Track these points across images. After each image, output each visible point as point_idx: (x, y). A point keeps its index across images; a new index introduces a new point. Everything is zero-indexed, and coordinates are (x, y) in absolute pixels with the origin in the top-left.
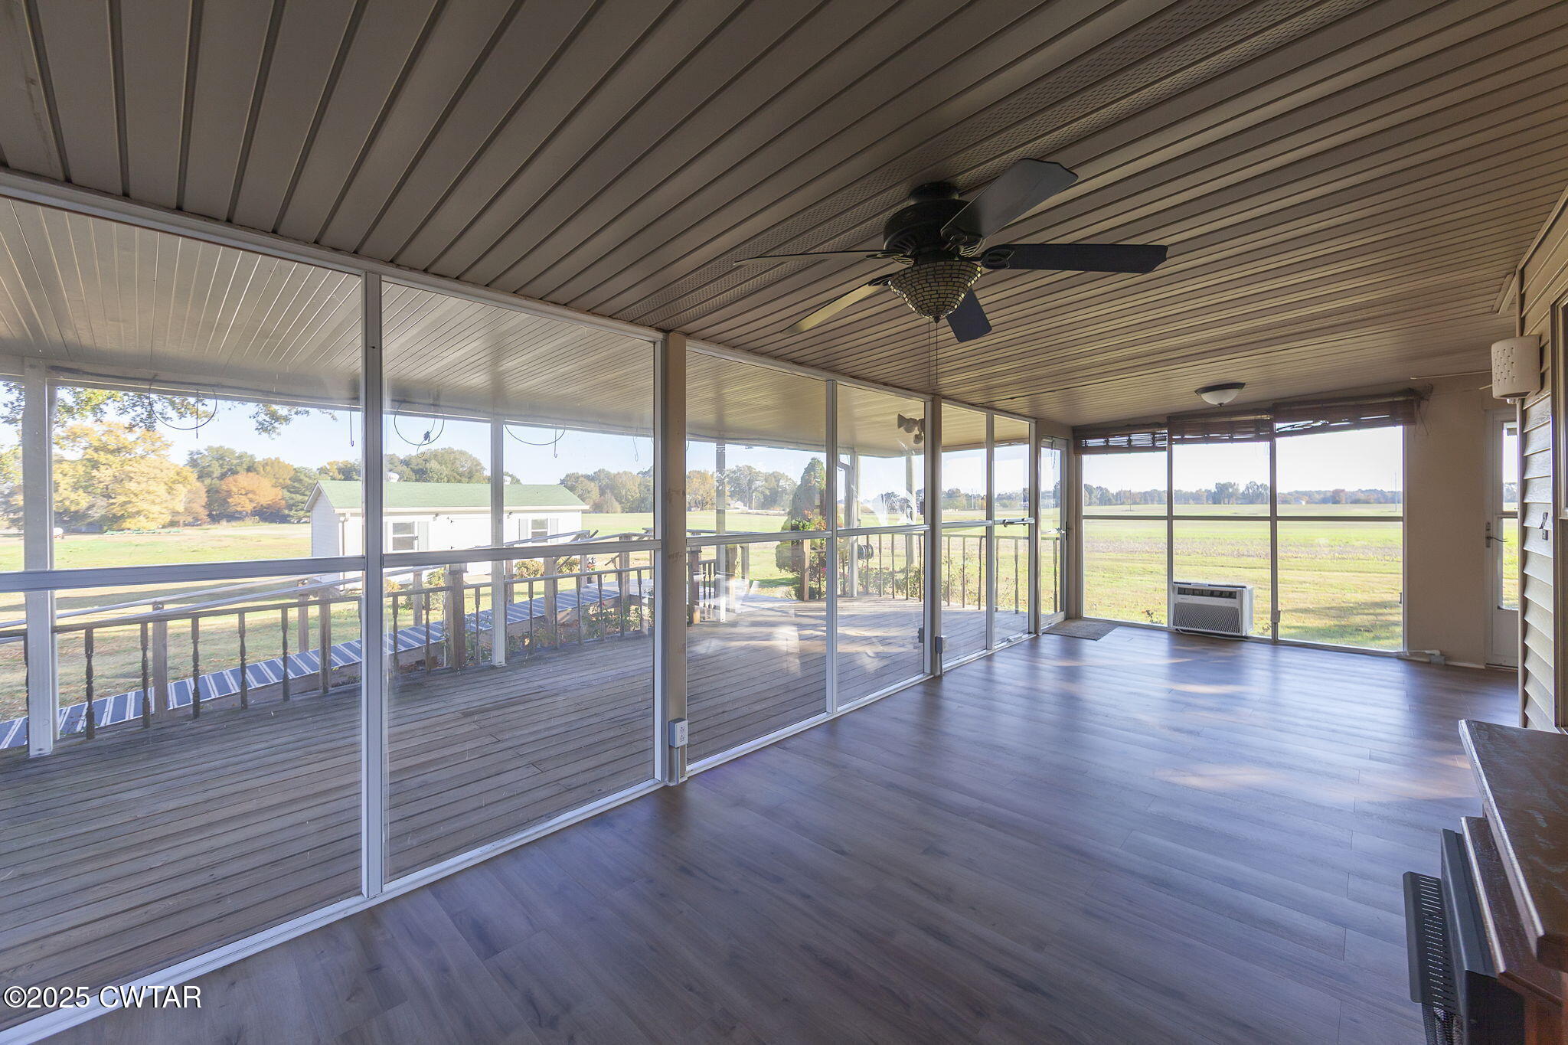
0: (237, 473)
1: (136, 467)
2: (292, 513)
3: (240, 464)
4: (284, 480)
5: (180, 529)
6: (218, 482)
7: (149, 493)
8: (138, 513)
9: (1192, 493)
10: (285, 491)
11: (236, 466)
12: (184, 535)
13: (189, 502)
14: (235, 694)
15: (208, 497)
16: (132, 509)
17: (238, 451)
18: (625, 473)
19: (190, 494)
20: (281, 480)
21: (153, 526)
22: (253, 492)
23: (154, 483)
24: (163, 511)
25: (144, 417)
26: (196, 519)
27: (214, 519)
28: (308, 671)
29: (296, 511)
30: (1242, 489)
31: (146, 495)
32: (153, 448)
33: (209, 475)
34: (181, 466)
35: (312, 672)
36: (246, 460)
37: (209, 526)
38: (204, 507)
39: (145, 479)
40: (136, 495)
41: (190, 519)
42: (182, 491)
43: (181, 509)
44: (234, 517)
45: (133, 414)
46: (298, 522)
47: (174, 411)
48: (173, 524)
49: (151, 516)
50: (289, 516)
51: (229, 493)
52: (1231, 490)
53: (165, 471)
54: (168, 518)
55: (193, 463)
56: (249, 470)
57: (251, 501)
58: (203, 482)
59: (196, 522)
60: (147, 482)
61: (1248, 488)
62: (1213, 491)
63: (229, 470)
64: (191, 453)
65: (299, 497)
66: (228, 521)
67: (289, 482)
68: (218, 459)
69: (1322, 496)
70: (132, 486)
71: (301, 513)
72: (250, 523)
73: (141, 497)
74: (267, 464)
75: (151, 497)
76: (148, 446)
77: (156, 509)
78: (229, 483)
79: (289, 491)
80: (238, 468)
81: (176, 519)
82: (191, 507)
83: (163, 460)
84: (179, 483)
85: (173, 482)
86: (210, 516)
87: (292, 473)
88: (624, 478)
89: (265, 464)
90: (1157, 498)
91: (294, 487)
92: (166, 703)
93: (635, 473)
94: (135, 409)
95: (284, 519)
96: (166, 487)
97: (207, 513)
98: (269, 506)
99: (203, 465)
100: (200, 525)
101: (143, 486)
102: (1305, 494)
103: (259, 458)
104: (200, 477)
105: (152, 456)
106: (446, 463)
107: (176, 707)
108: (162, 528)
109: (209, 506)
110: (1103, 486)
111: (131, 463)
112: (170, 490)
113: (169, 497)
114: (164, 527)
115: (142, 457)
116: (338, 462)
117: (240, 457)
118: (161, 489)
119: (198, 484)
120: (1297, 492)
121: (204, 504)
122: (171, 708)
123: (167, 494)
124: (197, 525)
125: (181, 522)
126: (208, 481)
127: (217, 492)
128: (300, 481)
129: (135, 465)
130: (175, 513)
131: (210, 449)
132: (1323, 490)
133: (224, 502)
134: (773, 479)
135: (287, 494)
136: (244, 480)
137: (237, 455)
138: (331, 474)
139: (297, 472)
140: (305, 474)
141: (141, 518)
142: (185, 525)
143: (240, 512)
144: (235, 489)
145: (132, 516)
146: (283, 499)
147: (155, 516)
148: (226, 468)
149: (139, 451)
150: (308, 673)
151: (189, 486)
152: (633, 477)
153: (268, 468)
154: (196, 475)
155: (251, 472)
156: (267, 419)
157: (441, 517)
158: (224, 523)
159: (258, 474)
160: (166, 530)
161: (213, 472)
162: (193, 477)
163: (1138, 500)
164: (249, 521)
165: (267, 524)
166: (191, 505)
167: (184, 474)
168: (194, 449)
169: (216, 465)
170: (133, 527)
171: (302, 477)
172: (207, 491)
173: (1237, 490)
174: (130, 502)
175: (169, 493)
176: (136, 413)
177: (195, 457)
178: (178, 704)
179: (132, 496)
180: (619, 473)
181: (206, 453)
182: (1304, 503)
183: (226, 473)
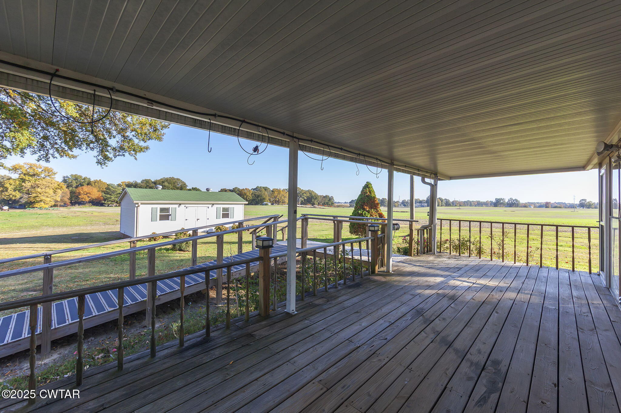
0: (83, 185)
1: (41, 182)
2: (106, 202)
3: (84, 182)
4: (103, 189)
5: (58, 208)
6: (75, 189)
7: (46, 193)
8: (41, 201)
9: (484, 202)
10: (103, 193)
11: (82, 182)
12: (60, 210)
13: (62, 197)
14: (95, 316)
15: (70, 195)
16: (38, 199)
17: (84, 176)
18: (246, 189)
19: (63, 194)
20: (101, 189)
21: (47, 206)
22: (90, 193)
23: (48, 189)
24: (51, 200)
25: (45, 156)
26: (65, 204)
27: (73, 204)
28: (140, 299)
29: (107, 201)
30: (506, 201)
31: (44, 194)
32: (49, 175)
33: (71, 186)
34: (60, 182)
35: (142, 300)
36: (87, 180)
37: (70, 207)
38: (69, 199)
39: (44, 187)
40: (40, 193)
41: (63, 204)
42: (59, 192)
43: (59, 200)
44: (81, 203)
45: (39, 154)
46: (108, 206)
47: (58, 154)
48: (55, 206)
49: (46, 202)
50: (104, 203)
51: (79, 194)
52: (502, 201)
53: (53, 184)
54: (53, 203)
55: (65, 181)
56: (88, 184)
57: (88, 197)
58: (69, 189)
59: (65, 205)
60: (45, 188)
61: (509, 201)
62: (494, 202)
63: (80, 184)
64: (64, 177)
65: (109, 196)
66: (79, 205)
67: (105, 190)
68: (75, 180)
69: (539, 204)
70: (39, 190)
71: (109, 202)
72: (88, 206)
73: (42, 194)
74: (96, 182)
75: (47, 194)
76: (47, 174)
77: (48, 199)
78: (80, 190)
79: (105, 193)
80: (84, 184)
81: (57, 204)
82: (63, 199)
83: (53, 180)
84: (59, 189)
85: (56, 189)
86: (71, 203)
87: (106, 186)
88: (246, 191)
89: (95, 182)
90: (469, 204)
91: (107, 192)
92: (50, 325)
93: (250, 189)
94: (40, 152)
95: (102, 205)
96: (53, 190)
97: (70, 202)
98: (96, 199)
99: (69, 182)
100: (67, 206)
101: (44, 190)
102: (532, 203)
103: (92, 180)
104: (68, 187)
105: (48, 178)
106: (171, 184)
107: (57, 326)
108: (50, 207)
109: (71, 199)
110: (447, 199)
111: (39, 180)
112: (55, 192)
113: (54, 195)
114: (51, 207)
115: (44, 178)
116: (126, 182)
117: (84, 179)
118: (51, 192)
119: (67, 190)
120: (529, 203)
121: (69, 198)
122: (53, 327)
123: (53, 193)
124: (65, 206)
125: (59, 205)
126: (71, 189)
127: (75, 193)
128: (110, 189)
129: (40, 181)
130: (56, 201)
131: (72, 175)
132: (540, 202)
133: (77, 197)
134: (308, 193)
135: (104, 195)
136: (86, 188)
137: (83, 178)
138: (122, 187)
139: (108, 186)
140: (112, 187)
141: (42, 203)
142: (60, 206)
143: (84, 202)
144: (82, 192)
145: (38, 202)
146: (102, 196)
147: (48, 202)
148: (78, 183)
149: (43, 176)
150: (140, 301)
151: (63, 191)
152: (249, 191)
153: (96, 184)
154: (66, 186)
155: (89, 185)
156: (102, 158)
157: (183, 206)
158: (77, 206)
159: (92, 186)
160: (52, 208)
161: (73, 185)
162: (64, 187)
163: (462, 205)
164: (87, 205)
165: (95, 206)
166: (63, 198)
167: (61, 185)
168: (65, 175)
169: (74, 182)
170: (38, 206)
171: (110, 188)
172: (70, 193)
173: (504, 201)
174: (37, 196)
175: (54, 193)
176: (41, 154)
177: (66, 178)
178: (58, 324)
179: (39, 194)
180: (243, 189)
181: (70, 177)
182: (532, 207)
183: (78, 185)
